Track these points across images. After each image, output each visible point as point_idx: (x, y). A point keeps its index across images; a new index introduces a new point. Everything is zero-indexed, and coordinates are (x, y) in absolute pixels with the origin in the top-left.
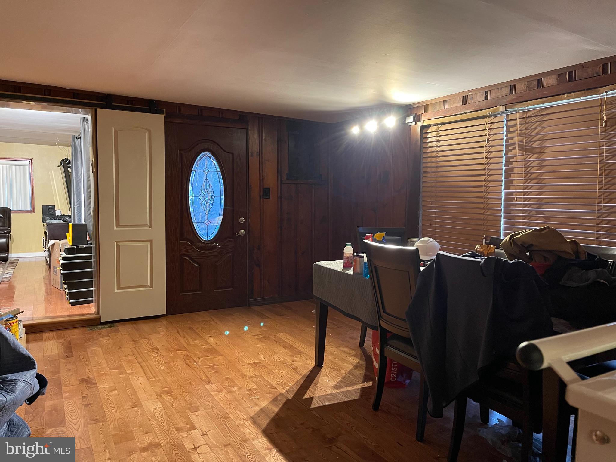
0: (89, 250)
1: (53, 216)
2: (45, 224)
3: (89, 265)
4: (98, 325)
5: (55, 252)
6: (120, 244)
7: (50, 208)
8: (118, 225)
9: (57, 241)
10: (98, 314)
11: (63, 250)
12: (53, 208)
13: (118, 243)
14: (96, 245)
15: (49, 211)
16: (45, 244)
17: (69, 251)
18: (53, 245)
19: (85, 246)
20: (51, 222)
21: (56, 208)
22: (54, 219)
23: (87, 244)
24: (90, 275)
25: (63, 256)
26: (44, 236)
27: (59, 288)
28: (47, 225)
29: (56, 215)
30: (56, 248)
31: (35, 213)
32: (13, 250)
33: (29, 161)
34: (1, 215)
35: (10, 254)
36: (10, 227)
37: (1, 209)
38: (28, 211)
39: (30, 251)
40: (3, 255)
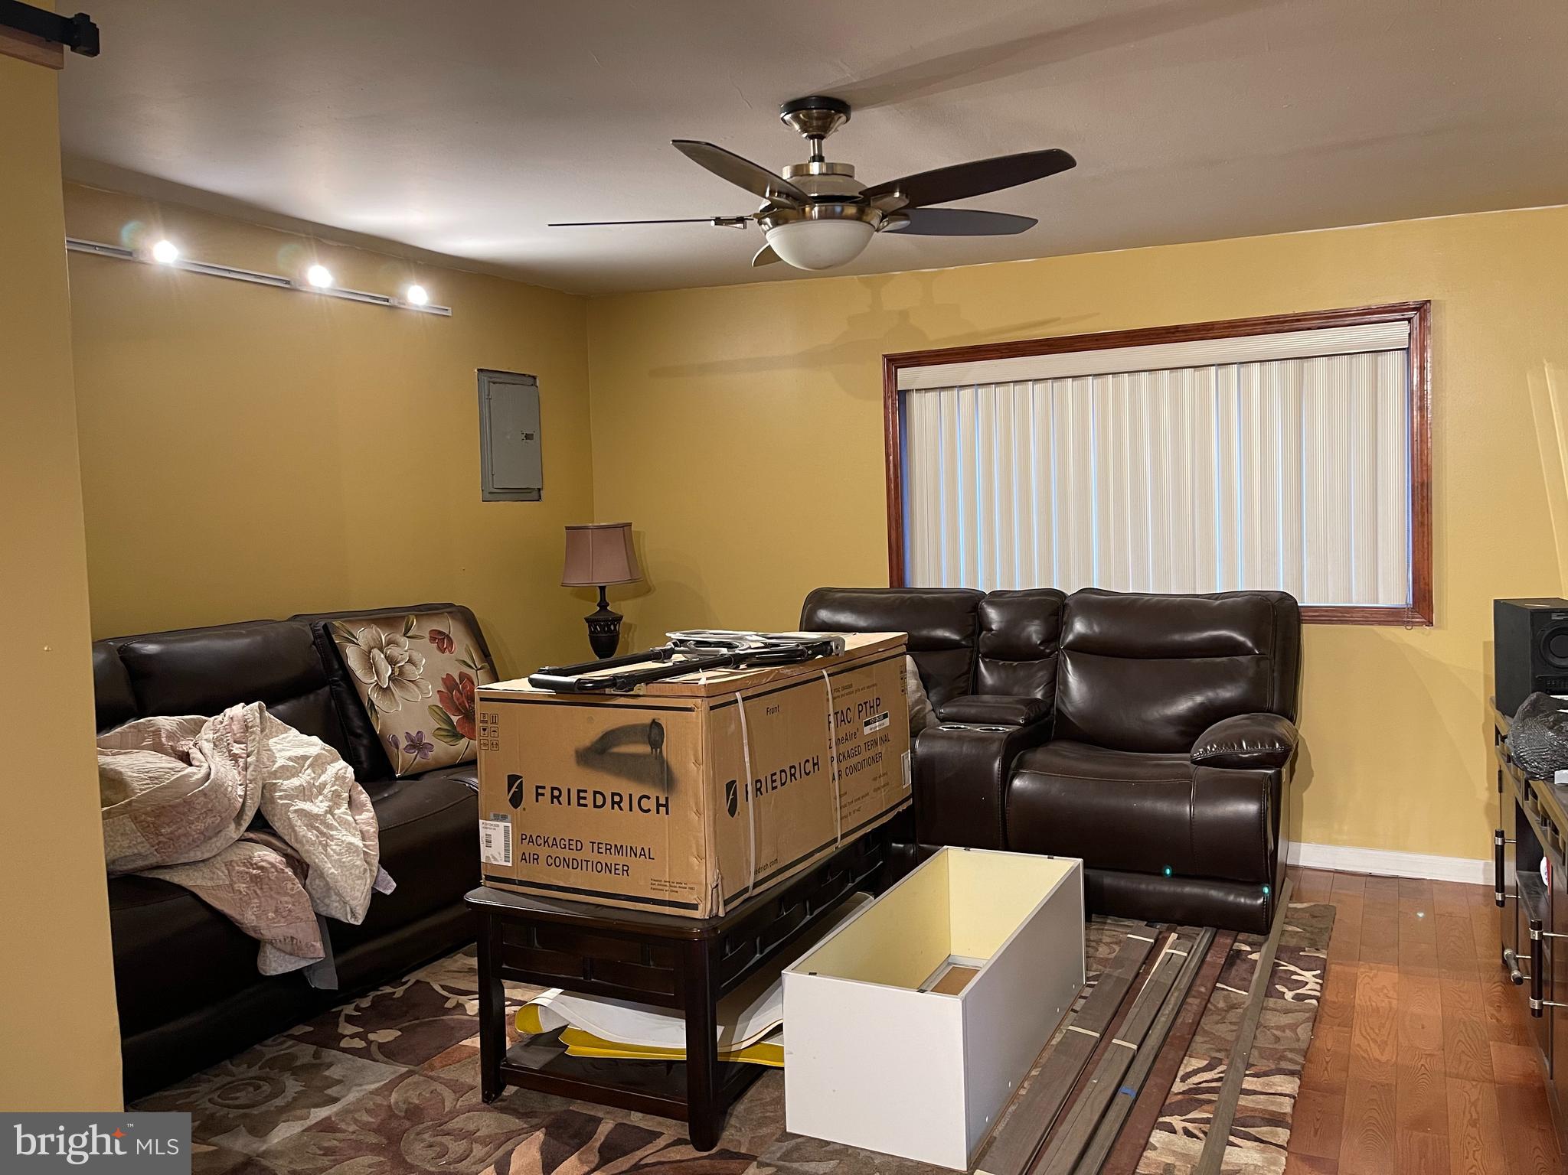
31: (1430, 623)
32: (1307, 826)
33: (1409, 320)
34: (1242, 635)
35: (1293, 845)
36: (1289, 710)
37: (1248, 602)
38: (1392, 617)
39: (1399, 844)
40: (1242, 900)
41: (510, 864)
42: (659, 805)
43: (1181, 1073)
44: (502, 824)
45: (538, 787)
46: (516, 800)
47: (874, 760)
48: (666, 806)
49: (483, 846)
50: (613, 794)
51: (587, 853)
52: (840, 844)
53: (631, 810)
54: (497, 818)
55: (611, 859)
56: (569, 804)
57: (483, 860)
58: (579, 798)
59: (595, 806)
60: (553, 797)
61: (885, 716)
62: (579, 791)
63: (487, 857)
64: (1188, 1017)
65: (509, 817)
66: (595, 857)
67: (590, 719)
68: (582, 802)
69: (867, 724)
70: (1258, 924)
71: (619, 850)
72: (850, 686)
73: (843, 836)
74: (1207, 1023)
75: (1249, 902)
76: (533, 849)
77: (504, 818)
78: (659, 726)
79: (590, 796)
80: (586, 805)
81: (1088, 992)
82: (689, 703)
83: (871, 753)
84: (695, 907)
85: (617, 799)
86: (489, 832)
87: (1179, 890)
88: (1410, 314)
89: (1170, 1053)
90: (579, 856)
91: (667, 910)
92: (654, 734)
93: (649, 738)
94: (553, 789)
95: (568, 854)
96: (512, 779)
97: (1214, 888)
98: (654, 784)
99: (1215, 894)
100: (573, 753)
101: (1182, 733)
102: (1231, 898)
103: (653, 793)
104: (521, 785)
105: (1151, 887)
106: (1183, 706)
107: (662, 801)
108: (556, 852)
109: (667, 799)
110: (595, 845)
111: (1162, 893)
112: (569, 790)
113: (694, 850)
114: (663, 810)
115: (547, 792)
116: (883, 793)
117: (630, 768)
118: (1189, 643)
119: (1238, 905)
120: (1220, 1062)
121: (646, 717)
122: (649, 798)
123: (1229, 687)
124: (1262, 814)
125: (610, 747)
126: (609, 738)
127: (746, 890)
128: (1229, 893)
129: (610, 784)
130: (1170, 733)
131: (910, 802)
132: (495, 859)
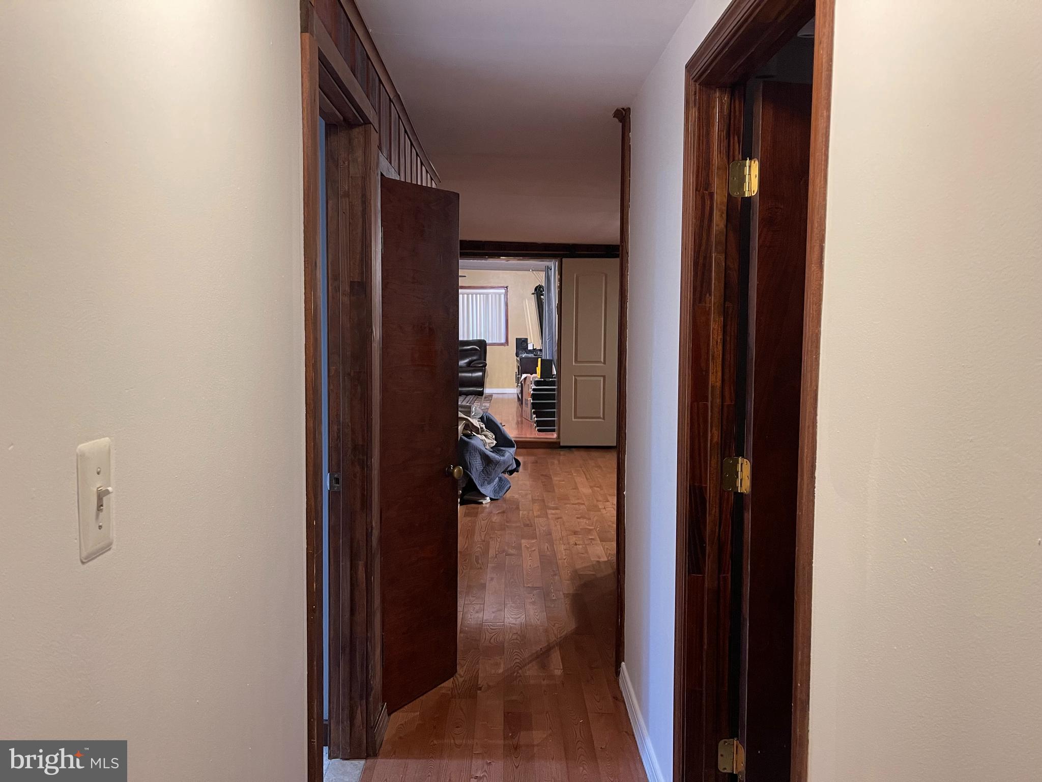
0: (553, 383)
1: (525, 349)
2: (518, 359)
3: (552, 397)
4: (558, 448)
5: (526, 385)
6: (578, 378)
7: (524, 341)
8: (576, 361)
9: (529, 375)
10: (558, 439)
11: (533, 382)
12: (526, 341)
13: (576, 377)
14: (558, 379)
15: (522, 344)
16: (518, 379)
17: (537, 383)
18: (525, 379)
19: (550, 379)
20: (523, 356)
21: (529, 341)
22: (527, 353)
23: (552, 378)
24: (552, 406)
25: (533, 387)
26: (517, 371)
27: (529, 420)
28: (520, 360)
29: (529, 349)
30: (528, 382)
31: (508, 345)
34: (476, 347)
36: (485, 360)
37: (477, 341)
38: (502, 344)
88: (505, 288)
101: (468, 364)
106: (467, 360)
118: (468, 348)
123: (475, 356)
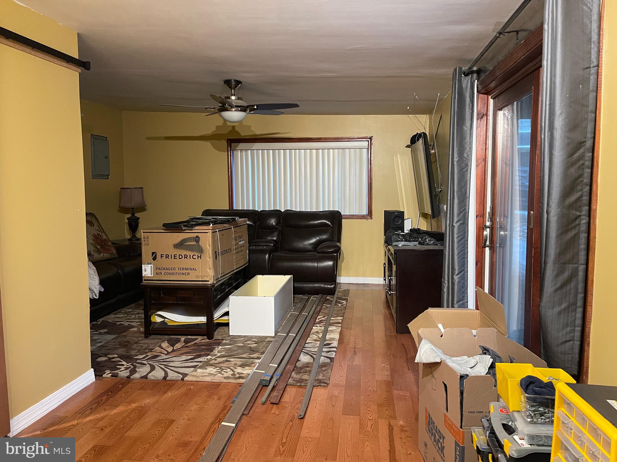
7: (395, 216)
12: (400, 216)
15: (394, 222)
21: (406, 216)
29: (406, 231)
31: (372, 219)
32: (343, 272)
33: (368, 141)
34: (328, 222)
35: (339, 278)
36: (339, 240)
37: (329, 213)
38: (363, 217)
39: (364, 276)
40: (329, 286)
41: (152, 276)
42: (198, 257)
43: (317, 318)
44: (150, 265)
45: (161, 255)
46: (154, 259)
47: (241, 251)
48: (200, 257)
49: (143, 272)
50: (185, 255)
51: (177, 271)
52: (235, 271)
53: (190, 258)
54: (148, 264)
55: (184, 272)
56: (171, 258)
57: (143, 275)
58: (174, 257)
59: (179, 258)
60: (166, 257)
61: (243, 240)
62: (174, 255)
63: (145, 275)
64: (318, 309)
65: (152, 263)
66: (180, 271)
67: (178, 236)
68: (175, 258)
69: (240, 241)
70: (332, 292)
71: (187, 269)
72: (237, 231)
73: (236, 269)
74: (322, 311)
75: (330, 286)
76: (160, 271)
77: (151, 264)
78: (199, 237)
79: (178, 256)
80: (176, 259)
81: (294, 308)
82: (207, 231)
83: (240, 249)
84: (208, 281)
85: (186, 256)
86: (145, 268)
87: (314, 285)
88: (368, 140)
89: (316, 315)
90: (174, 272)
91: (200, 283)
92: (197, 239)
93: (196, 240)
94: (166, 255)
95: (171, 271)
96: (153, 253)
97: (322, 284)
98: (197, 252)
99: (322, 285)
100: (173, 245)
101: (313, 247)
102: (326, 286)
103: (197, 254)
104: (156, 255)
105: (307, 285)
106: (313, 241)
107: (199, 256)
108: (167, 271)
109: (201, 255)
110: (179, 269)
111: (310, 287)
112: (171, 255)
113: (208, 267)
114: (199, 258)
115: (165, 256)
116: (243, 260)
117: (190, 248)
118: (315, 224)
119: (328, 288)
120: (325, 316)
121: (195, 235)
122: (195, 255)
123: (325, 235)
124: (334, 264)
125: (184, 243)
126: (184, 241)
127: (219, 278)
128: (325, 285)
129: (184, 252)
130: (310, 247)
131: (248, 264)
132: (148, 275)
